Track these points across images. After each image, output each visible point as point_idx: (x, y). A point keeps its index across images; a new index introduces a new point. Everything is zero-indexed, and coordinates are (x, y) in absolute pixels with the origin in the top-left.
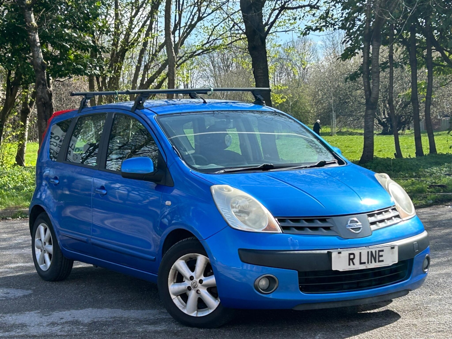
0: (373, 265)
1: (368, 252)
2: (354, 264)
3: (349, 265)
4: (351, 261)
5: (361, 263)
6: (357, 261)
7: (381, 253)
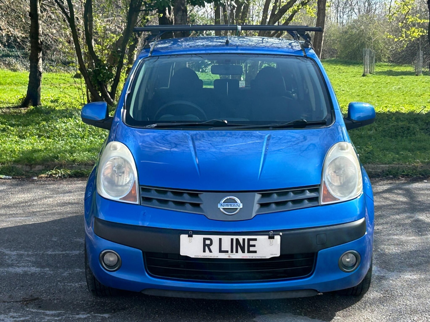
0: (240, 255)
1: (232, 240)
2: (211, 251)
3: (204, 251)
4: (206, 247)
5: (221, 251)
6: (215, 247)
7: (252, 243)
